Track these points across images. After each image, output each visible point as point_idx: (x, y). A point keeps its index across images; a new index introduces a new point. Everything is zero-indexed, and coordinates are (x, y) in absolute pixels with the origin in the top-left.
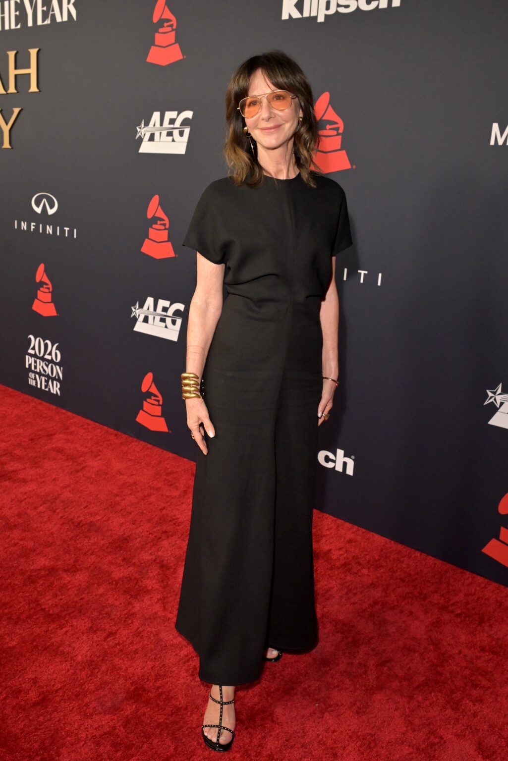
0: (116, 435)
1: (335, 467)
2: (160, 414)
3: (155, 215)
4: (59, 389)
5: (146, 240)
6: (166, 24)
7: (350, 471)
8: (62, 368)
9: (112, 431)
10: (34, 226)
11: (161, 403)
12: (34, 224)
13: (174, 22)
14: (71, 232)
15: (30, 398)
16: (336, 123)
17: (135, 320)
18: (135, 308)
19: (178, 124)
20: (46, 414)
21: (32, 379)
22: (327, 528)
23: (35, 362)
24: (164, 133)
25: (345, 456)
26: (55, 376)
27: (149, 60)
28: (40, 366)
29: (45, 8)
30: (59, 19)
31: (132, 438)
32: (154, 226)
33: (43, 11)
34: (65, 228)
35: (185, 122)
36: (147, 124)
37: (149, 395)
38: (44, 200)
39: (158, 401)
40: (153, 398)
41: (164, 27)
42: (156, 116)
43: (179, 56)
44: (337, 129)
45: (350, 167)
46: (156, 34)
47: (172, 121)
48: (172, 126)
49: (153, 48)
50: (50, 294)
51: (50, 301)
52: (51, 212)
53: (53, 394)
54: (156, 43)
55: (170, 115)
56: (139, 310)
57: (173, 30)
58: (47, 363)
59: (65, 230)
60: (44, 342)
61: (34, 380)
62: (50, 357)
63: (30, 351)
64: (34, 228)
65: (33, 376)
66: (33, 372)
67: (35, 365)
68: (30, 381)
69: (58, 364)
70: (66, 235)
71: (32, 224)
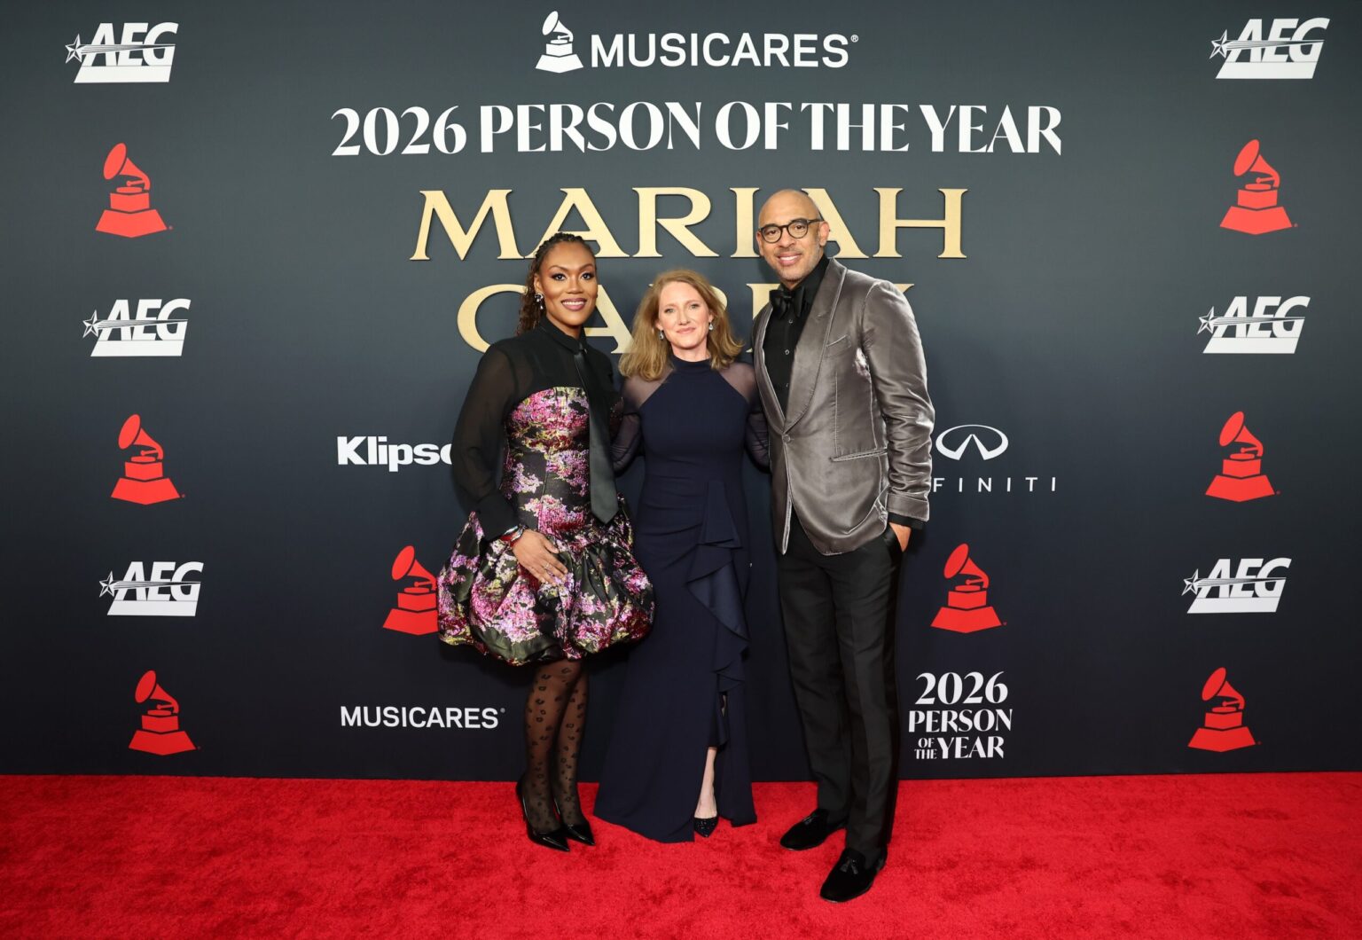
2: (1239, 724)
3: (1237, 441)
4: (1002, 747)
5: (1218, 477)
6: (1259, 180)
8: (1013, 711)
10: (940, 482)
11: (1242, 707)
13: (1276, 178)
14: (1042, 485)
17: (1191, 597)
18: (1191, 581)
19: (1281, 313)
21: (926, 748)
23: (937, 717)
24: (1255, 326)
26: (993, 728)
27: (1225, 225)
28: (952, 721)
29: (978, 128)
30: (1017, 147)
32: (1233, 456)
33: (975, 132)
35: (1296, 311)
36: (1220, 314)
38: (972, 435)
39: (1237, 705)
40: (1225, 704)
41: (1255, 183)
42: (1239, 302)
43: (1285, 224)
46: (1240, 192)
47: (1271, 310)
48: (1270, 316)
49: (1234, 209)
50: (986, 594)
51: (985, 605)
52: (990, 455)
54: (1240, 204)
55: (1266, 301)
56: (1199, 582)
57: (1273, 189)
58: (973, 712)
60: (962, 678)
61: (930, 749)
62: (979, 700)
63: (921, 701)
64: (940, 485)
65: (928, 742)
66: (928, 735)
67: (937, 721)
68: (921, 753)
69: (1000, 706)
70: (1031, 489)
71: (936, 480)
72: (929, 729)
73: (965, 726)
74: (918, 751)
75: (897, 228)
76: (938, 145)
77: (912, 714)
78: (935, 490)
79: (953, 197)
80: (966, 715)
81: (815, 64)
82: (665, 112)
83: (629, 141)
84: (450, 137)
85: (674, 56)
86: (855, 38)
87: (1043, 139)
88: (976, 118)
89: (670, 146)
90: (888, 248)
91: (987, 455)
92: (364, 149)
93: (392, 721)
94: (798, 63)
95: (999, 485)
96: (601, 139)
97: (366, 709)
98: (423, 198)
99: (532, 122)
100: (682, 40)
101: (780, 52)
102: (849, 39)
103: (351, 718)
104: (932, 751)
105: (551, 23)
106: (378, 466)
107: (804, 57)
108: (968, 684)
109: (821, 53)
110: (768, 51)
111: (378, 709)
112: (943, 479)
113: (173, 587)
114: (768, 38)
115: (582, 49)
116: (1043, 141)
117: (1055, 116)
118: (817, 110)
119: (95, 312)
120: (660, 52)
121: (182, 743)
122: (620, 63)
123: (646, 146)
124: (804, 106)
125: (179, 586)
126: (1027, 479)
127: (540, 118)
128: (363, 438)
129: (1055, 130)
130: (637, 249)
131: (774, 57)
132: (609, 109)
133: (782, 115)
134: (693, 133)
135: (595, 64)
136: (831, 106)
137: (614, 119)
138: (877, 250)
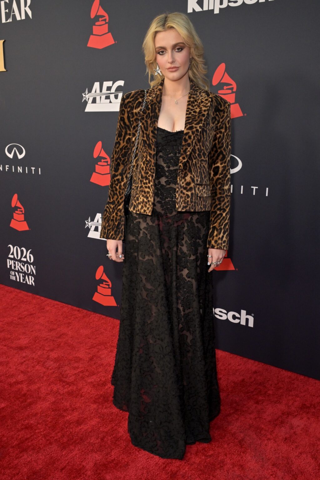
0: (78, 311)
1: (240, 322)
2: (110, 294)
3: (100, 156)
4: (33, 281)
5: (94, 173)
6: (100, 19)
7: (251, 324)
8: (35, 267)
9: (75, 308)
10: (8, 167)
11: (110, 286)
12: (8, 166)
13: (107, 17)
14: (36, 171)
15: (12, 289)
16: (231, 85)
17: (88, 230)
18: (88, 222)
19: (113, 90)
20: (26, 299)
21: (13, 275)
22: (238, 365)
23: (15, 263)
24: (103, 97)
25: (247, 314)
26: (30, 272)
27: (89, 45)
28: (18, 266)
29: (7, 11)
30: (18, 18)
31: (90, 312)
32: (99, 163)
33: (6, 13)
34: (32, 168)
35: (119, 89)
36: (90, 91)
37: (101, 281)
38: (15, 148)
39: (109, 285)
40: (104, 283)
41: (99, 21)
42: (97, 85)
43: (112, 42)
44: (232, 89)
45: (242, 115)
46: (94, 27)
47: (109, 88)
48: (109, 92)
49: (91, 36)
50: (23, 215)
51: (24, 220)
52: (20, 157)
53: (29, 285)
54: (94, 33)
55: (106, 84)
56: (91, 223)
57: (106, 23)
58: (24, 264)
59: (32, 169)
60: (20, 249)
61: (14, 276)
62: (25, 260)
63: (10, 256)
65: (13, 273)
66: (13, 270)
67: (15, 265)
69: (32, 264)
70: (33, 173)
71: (7, 166)
72: (13, 268)
73: (22, 269)
74: (11, 276)
77: (8, 260)
78: (7, 170)
80: (22, 264)
95: (24, 170)
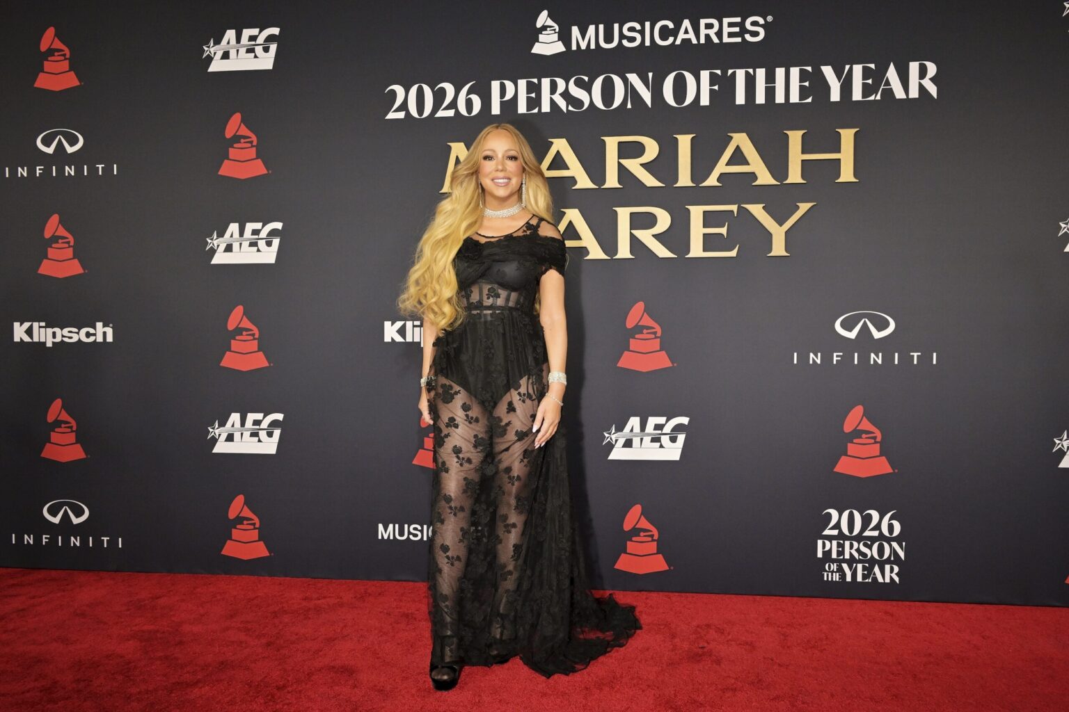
4: (897, 574)
8: (905, 543)
10: (839, 356)
14: (925, 359)
17: (1061, 454)
18: (1059, 439)
21: (832, 572)
23: (841, 546)
26: (889, 558)
28: (854, 549)
29: (868, 81)
30: (900, 94)
33: (864, 84)
38: (864, 320)
50: (877, 445)
51: (879, 455)
52: (880, 334)
58: (871, 543)
59: (912, 357)
60: (861, 514)
61: (836, 572)
62: (876, 533)
63: (827, 532)
64: (839, 359)
65: (834, 567)
66: (834, 561)
67: (840, 549)
68: (828, 575)
69: (895, 539)
70: (915, 362)
71: (835, 354)
72: (834, 556)
73: (865, 555)
74: (825, 574)
75: (802, 161)
76: (835, 96)
77: (820, 542)
78: (835, 362)
79: (847, 136)
80: (865, 545)
81: (739, 40)
82: (625, 81)
83: (599, 104)
84: (469, 104)
85: (632, 39)
86: (770, 18)
87: (921, 87)
88: (866, 73)
89: (629, 106)
90: (795, 175)
91: (877, 335)
92: (408, 114)
93: (416, 535)
94: (726, 39)
95: (888, 359)
96: (578, 103)
97: (397, 526)
98: (450, 148)
99: (529, 92)
100: (638, 27)
101: (712, 32)
102: (765, 20)
103: (386, 532)
104: (838, 574)
105: (543, 19)
106: (413, 343)
107: (731, 35)
108: (867, 520)
109: (744, 31)
110: (703, 32)
111: (406, 526)
112: (841, 354)
113: (260, 432)
114: (703, 22)
115: (565, 37)
116: (922, 88)
117: (932, 69)
118: (740, 75)
119: (215, 232)
120: (622, 36)
121: (261, 551)
122: (593, 46)
123: (611, 106)
124: (730, 72)
125: (265, 431)
126: (912, 354)
127: (534, 88)
128: (403, 322)
129: (932, 79)
130: (604, 182)
131: (707, 36)
132: (584, 80)
133: (713, 79)
134: (646, 96)
135: (574, 47)
136: (751, 71)
137: (588, 87)
138: (787, 178)
